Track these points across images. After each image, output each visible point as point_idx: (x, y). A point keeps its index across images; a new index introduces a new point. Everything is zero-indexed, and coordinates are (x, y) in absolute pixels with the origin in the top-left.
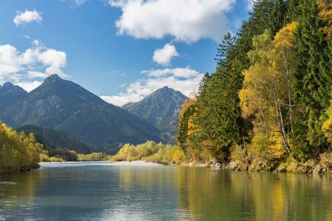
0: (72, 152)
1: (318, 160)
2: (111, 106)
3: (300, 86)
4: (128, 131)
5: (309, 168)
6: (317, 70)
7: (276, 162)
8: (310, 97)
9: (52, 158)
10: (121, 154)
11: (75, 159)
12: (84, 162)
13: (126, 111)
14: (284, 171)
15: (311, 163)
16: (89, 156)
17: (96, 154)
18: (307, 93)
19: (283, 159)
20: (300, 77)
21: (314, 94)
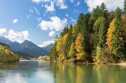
0: (29, 58)
1: (69, 60)
2: (39, 47)
3: (66, 46)
4: (43, 53)
5: (67, 61)
6: (69, 43)
7: (63, 60)
8: (68, 48)
9: (24, 59)
11: (30, 59)
13: (43, 49)
14: (64, 62)
16: (33, 59)
17: (35, 58)
20: (67, 44)
21: (69, 48)
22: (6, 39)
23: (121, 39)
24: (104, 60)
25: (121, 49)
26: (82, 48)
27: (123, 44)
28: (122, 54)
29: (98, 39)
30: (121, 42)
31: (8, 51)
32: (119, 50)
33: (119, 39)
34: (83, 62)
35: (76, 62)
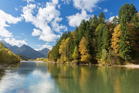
1: (72, 62)
3: (69, 49)
4: (39, 55)
6: (72, 46)
10: (37, 60)
11: (28, 60)
12: (30, 61)
13: (38, 52)
14: (66, 63)
15: (70, 62)
16: (31, 60)
18: (70, 50)
19: (66, 61)
20: (69, 47)
21: (71, 50)
22: (7, 43)
23: (128, 42)
24: (109, 62)
25: (129, 52)
26: (86, 50)
27: (130, 48)
28: (129, 57)
29: (102, 43)
30: (128, 45)
31: (10, 53)
32: (126, 52)
33: (126, 43)
34: (86, 64)
35: (78, 63)
